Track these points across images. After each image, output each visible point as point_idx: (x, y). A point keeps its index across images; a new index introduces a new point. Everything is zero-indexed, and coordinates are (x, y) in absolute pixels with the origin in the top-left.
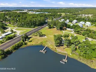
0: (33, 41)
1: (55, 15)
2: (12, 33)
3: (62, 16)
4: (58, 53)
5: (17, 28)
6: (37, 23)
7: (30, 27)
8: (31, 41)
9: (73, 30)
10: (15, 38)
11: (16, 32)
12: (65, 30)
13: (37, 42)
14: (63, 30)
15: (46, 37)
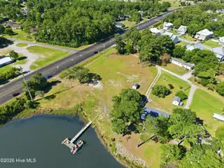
0: (57, 96)
1: (149, 7)
2: (14, 61)
3: (169, 9)
4: (117, 159)
5: (34, 43)
6: (87, 35)
7: (66, 45)
8: (53, 97)
9: (189, 68)
10: (15, 79)
11: (25, 58)
12: (164, 64)
13: (68, 103)
14: (160, 64)
15: (99, 85)
